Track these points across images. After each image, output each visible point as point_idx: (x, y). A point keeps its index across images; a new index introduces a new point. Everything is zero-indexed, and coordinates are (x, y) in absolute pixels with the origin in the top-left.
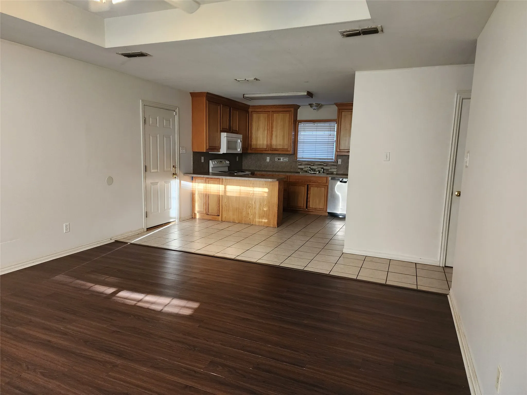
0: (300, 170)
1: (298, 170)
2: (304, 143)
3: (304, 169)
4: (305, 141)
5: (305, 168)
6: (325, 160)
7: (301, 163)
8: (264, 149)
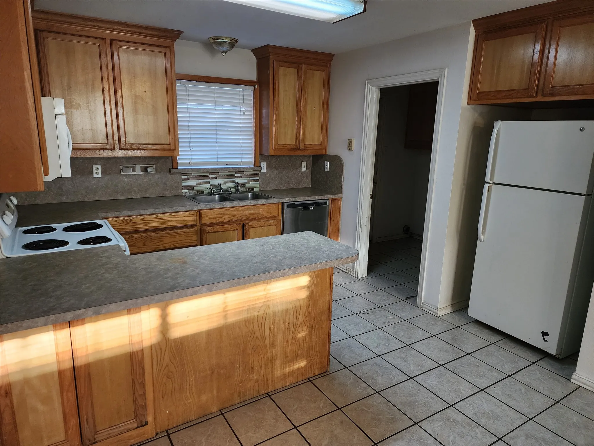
0: (187, 191)
1: (183, 191)
2: (189, 128)
3: (195, 188)
4: (191, 124)
5: (199, 184)
6: (237, 164)
7: (188, 174)
8: (98, 146)
